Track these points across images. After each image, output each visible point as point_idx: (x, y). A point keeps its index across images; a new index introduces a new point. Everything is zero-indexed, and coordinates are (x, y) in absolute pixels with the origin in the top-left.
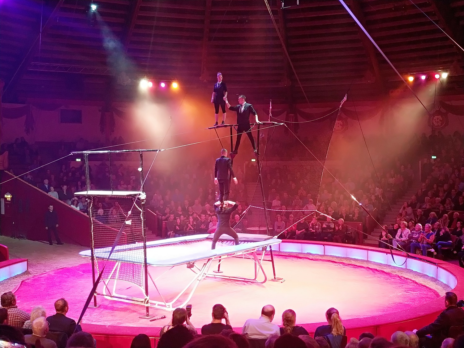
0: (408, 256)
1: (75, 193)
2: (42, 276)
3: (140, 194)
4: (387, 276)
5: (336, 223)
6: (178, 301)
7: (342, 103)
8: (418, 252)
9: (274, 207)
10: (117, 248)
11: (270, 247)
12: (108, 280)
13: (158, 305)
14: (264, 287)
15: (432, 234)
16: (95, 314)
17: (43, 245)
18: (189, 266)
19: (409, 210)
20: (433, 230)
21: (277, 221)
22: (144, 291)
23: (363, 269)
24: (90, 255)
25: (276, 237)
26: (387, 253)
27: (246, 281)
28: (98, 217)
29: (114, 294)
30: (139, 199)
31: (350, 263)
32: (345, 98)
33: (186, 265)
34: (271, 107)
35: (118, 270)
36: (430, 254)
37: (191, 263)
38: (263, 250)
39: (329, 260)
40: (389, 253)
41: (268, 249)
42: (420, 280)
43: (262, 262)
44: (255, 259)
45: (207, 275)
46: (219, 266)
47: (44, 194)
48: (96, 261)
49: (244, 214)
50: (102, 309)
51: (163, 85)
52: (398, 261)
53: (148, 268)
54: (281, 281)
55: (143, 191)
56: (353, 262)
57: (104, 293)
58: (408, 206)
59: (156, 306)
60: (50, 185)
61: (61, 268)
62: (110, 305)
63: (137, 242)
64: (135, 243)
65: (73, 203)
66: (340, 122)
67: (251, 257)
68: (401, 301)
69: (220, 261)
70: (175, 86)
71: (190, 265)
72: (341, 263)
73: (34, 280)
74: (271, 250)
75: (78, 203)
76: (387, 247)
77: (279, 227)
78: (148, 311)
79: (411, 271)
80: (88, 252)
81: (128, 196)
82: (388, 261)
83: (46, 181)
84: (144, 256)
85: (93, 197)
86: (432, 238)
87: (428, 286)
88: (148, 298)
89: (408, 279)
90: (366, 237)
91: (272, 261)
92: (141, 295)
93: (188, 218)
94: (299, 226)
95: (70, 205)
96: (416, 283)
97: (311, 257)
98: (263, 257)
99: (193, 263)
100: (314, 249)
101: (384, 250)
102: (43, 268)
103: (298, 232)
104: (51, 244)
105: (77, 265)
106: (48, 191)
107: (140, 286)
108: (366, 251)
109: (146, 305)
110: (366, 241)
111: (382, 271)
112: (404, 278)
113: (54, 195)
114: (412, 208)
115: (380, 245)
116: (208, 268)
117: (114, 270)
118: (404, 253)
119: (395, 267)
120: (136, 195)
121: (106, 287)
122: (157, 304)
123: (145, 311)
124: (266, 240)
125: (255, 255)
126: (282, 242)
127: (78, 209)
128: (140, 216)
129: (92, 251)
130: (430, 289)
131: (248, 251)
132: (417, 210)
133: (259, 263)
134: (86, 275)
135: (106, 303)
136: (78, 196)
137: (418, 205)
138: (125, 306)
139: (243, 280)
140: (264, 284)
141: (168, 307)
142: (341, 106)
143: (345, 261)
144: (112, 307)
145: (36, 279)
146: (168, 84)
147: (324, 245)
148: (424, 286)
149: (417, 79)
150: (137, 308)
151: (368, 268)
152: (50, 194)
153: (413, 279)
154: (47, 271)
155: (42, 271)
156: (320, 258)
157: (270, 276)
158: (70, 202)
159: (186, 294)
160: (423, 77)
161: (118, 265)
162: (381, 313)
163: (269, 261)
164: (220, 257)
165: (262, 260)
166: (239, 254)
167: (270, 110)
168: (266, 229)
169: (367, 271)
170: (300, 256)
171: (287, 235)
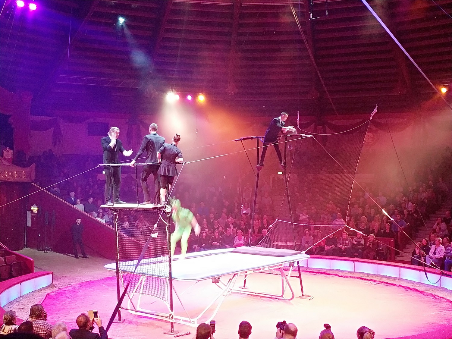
0: (443, 274)
1: (101, 206)
2: (67, 289)
4: (421, 295)
5: (366, 239)
6: (203, 317)
7: (373, 114)
9: (302, 222)
10: (143, 261)
11: (298, 262)
12: (133, 294)
13: (183, 320)
14: (291, 304)
16: (120, 329)
17: (69, 258)
18: (214, 281)
19: (443, 226)
21: (305, 236)
22: (169, 306)
23: (395, 287)
24: (115, 268)
25: (304, 252)
26: (420, 270)
27: (272, 298)
28: (123, 229)
29: (138, 309)
30: (164, 212)
31: (381, 281)
32: (376, 110)
33: (211, 280)
34: (298, 119)
35: (143, 284)
37: (216, 278)
38: (290, 266)
39: (359, 277)
40: (422, 270)
41: (296, 265)
43: (288, 278)
44: (282, 275)
45: (232, 291)
46: (245, 281)
47: (70, 207)
48: (121, 274)
49: (271, 228)
50: (126, 324)
51: (189, 98)
52: (432, 279)
53: (173, 282)
54: (309, 298)
56: (385, 280)
57: (129, 308)
58: (442, 222)
59: (181, 322)
60: (76, 197)
61: (86, 281)
62: (134, 320)
63: (161, 256)
65: (98, 216)
66: (371, 135)
67: (279, 272)
68: (435, 321)
69: (246, 276)
70: (201, 98)
71: (216, 280)
72: (372, 280)
73: (59, 293)
74: (299, 266)
75: (103, 215)
76: (420, 264)
77: (307, 242)
78: (172, 327)
79: (446, 290)
80: (113, 266)
81: (153, 208)
82: (421, 278)
83: (73, 194)
84: (169, 270)
85: (119, 210)
88: (173, 313)
89: (443, 298)
90: (398, 254)
91: (300, 277)
92: (165, 310)
93: (214, 232)
94: (328, 241)
95: (96, 218)
96: (451, 302)
97: (340, 274)
98: (290, 273)
99: (219, 278)
100: (343, 265)
101: (417, 267)
102: (68, 281)
103: (327, 248)
104: (76, 257)
105: (101, 278)
106: (75, 203)
107: (165, 300)
108: (399, 268)
109: (171, 321)
110: (398, 258)
111: (414, 289)
112: (438, 297)
113: (80, 207)
114: (446, 224)
115: (412, 262)
116: (233, 284)
117: (139, 284)
118: (438, 270)
119: (428, 285)
120: (161, 208)
121: (131, 301)
122: (181, 320)
123: (169, 327)
124: (293, 254)
125: (282, 270)
126: (310, 257)
127: (103, 221)
128: (165, 229)
129: (117, 264)
131: (275, 267)
133: (286, 279)
134: (110, 289)
135: (130, 318)
136: (104, 209)
138: (149, 321)
139: (270, 296)
140: (291, 301)
141: (193, 323)
142: (371, 118)
143: (375, 279)
144: (136, 322)
145: (61, 293)
146: (194, 97)
147: (354, 261)
150: (161, 323)
151: (400, 286)
152: (76, 206)
153: (448, 298)
154: (72, 284)
155: (67, 285)
156: (350, 275)
157: (298, 293)
158: (96, 215)
159: (211, 310)
161: (143, 278)
162: (415, 333)
163: (296, 277)
164: (246, 272)
165: (289, 276)
166: (266, 269)
167: (298, 122)
168: (293, 244)
169: (399, 289)
170: (329, 272)
171: (315, 251)
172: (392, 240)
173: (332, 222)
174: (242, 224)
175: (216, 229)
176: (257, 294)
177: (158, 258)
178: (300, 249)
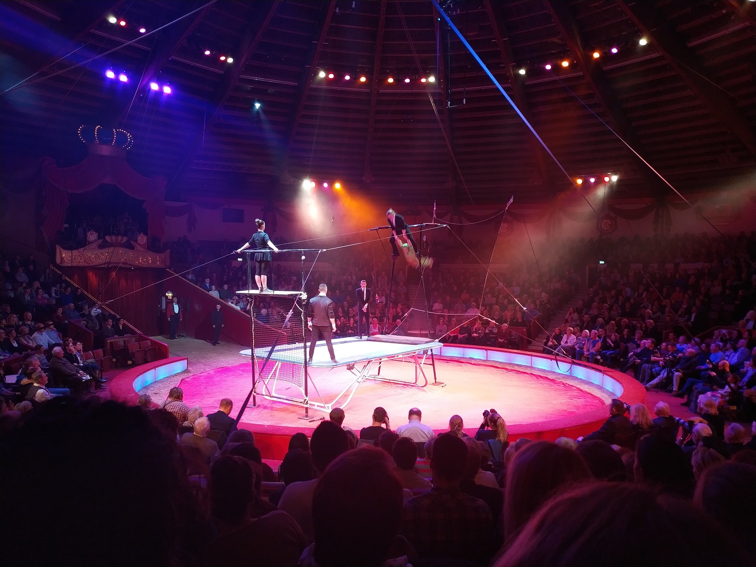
0: (573, 363)
1: (237, 292)
2: (202, 374)
3: (301, 294)
4: (552, 383)
6: (337, 402)
7: (508, 205)
8: (583, 358)
10: (277, 348)
11: (432, 350)
12: (268, 380)
13: (318, 406)
14: (424, 391)
15: (598, 341)
16: (254, 414)
18: (349, 367)
19: (575, 316)
20: (599, 337)
21: (439, 324)
22: (303, 392)
23: (526, 375)
24: (251, 354)
25: (438, 340)
26: (551, 359)
27: (406, 385)
28: (259, 316)
29: (274, 394)
30: (300, 299)
31: (513, 369)
32: (512, 200)
33: (346, 367)
34: (435, 208)
35: (279, 368)
36: (597, 362)
37: (351, 365)
38: (424, 354)
39: (492, 365)
40: (553, 359)
41: (429, 353)
42: (585, 388)
43: (422, 365)
44: (416, 363)
45: (366, 378)
46: (380, 367)
48: (256, 360)
49: (405, 317)
50: (261, 409)
51: (326, 185)
52: (563, 368)
53: (308, 369)
54: (442, 385)
55: (304, 292)
56: (517, 368)
57: (264, 393)
58: (574, 312)
59: (316, 407)
60: (211, 284)
61: (221, 367)
62: (269, 405)
63: (297, 343)
64: (295, 343)
65: (233, 302)
66: (506, 225)
67: (413, 360)
68: (565, 408)
69: (380, 363)
70: (338, 186)
71: (350, 367)
72: (504, 368)
73: (194, 378)
74: (432, 354)
75: (239, 302)
77: (440, 331)
78: (307, 412)
79: (576, 378)
80: (248, 352)
81: (289, 295)
82: (552, 367)
83: (208, 281)
84: (304, 357)
85: (255, 296)
86: (599, 344)
87: (592, 393)
88: (307, 399)
89: (573, 386)
90: (530, 343)
91: (433, 365)
92: (300, 396)
93: (349, 320)
94: (462, 330)
95: (230, 304)
96: (581, 390)
97: (473, 362)
98: (423, 361)
99: (353, 365)
100: (476, 354)
102: (202, 366)
103: (460, 336)
105: (237, 364)
106: (211, 290)
107: (300, 386)
108: (530, 357)
109: (305, 406)
110: (530, 347)
111: (545, 377)
112: (569, 385)
113: (215, 294)
114: (578, 313)
115: (545, 351)
116: (367, 371)
117: (274, 369)
118: (569, 359)
119: (559, 374)
120: (297, 295)
121: (266, 387)
122: (316, 406)
123: (304, 411)
124: (427, 342)
125: (415, 358)
126: (444, 346)
127: (238, 308)
128: (301, 316)
129: (252, 351)
130: (595, 397)
131: (409, 354)
132: (583, 316)
133: (420, 366)
134: (245, 375)
135: (266, 403)
136: (239, 295)
137: (584, 311)
138: (285, 406)
139: (403, 383)
140: (424, 388)
141: (327, 408)
142: (507, 208)
143: (507, 367)
144: (271, 407)
145: (196, 378)
146: (331, 184)
147: (486, 350)
148: (589, 393)
149: (586, 182)
150: (296, 408)
151: (532, 374)
152: (211, 293)
153: (578, 386)
154: (207, 370)
155: (202, 370)
156: (483, 363)
157: (431, 379)
158: (230, 301)
159: (346, 396)
160: (592, 180)
161: (278, 365)
162: (544, 420)
163: (430, 364)
164: (381, 359)
165: (423, 363)
166: (400, 356)
167: (434, 212)
168: (427, 332)
169: (530, 377)
170: (462, 360)
171: (449, 339)
172: (525, 330)
173: (466, 311)
174: (378, 312)
175: (352, 317)
176: (391, 381)
177: (293, 345)
178: (433, 337)
